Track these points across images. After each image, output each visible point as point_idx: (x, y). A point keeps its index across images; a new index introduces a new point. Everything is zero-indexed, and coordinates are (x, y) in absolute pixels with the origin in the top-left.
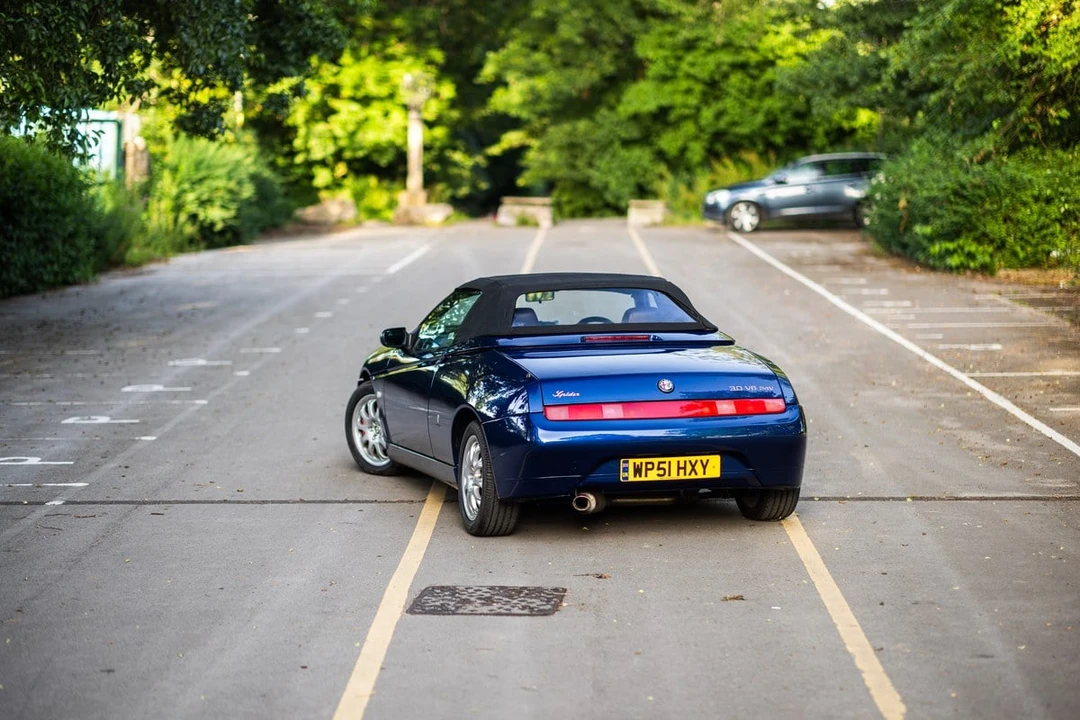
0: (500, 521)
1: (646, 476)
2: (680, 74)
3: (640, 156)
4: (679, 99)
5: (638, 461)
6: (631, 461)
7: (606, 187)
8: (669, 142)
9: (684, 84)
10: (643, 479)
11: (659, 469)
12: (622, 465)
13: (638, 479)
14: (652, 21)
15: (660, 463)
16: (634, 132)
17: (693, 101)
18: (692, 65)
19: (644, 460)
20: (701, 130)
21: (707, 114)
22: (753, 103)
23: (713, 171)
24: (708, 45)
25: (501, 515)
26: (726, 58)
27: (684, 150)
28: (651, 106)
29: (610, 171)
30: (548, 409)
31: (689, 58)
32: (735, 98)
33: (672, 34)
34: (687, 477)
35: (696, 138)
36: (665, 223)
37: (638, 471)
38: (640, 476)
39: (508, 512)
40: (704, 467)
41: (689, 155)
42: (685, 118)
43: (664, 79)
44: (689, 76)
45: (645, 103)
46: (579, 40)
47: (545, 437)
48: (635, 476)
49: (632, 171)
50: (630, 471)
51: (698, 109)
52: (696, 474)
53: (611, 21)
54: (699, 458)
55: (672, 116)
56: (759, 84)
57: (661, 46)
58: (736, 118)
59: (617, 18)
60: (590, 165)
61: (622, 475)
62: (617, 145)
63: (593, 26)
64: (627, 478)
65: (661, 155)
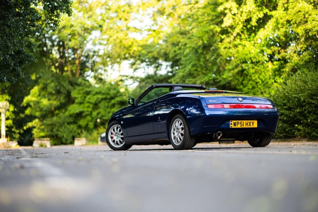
0: (189, 144)
1: (237, 126)
2: (85, 102)
3: (73, 127)
4: (85, 109)
5: (235, 121)
6: (233, 121)
7: (63, 137)
8: (82, 122)
9: (87, 105)
10: (236, 127)
11: (241, 124)
12: (230, 123)
13: (235, 127)
14: (76, 86)
15: (241, 122)
16: (71, 120)
17: (90, 109)
18: (89, 99)
19: (237, 121)
20: (93, 118)
21: (94, 114)
22: (108, 110)
23: (98, 130)
24: (94, 93)
25: (190, 141)
26: (100, 96)
27: (87, 125)
28: (77, 111)
29: (64, 132)
30: (208, 105)
31: (88, 97)
32: (103, 109)
33: (82, 90)
34: (248, 127)
35: (91, 121)
36: (86, 144)
37: (235, 124)
38: (235, 126)
39: (192, 140)
40: (253, 124)
41: (89, 126)
42: (87, 115)
43: (81, 103)
44: (88, 102)
45: (75, 111)
46: (54, 92)
47: (208, 113)
48: (234, 126)
49: (71, 132)
50: (232, 124)
51: (91, 112)
52: (251, 126)
53: (63, 86)
54: (251, 121)
55: (84, 114)
56: (110, 104)
57: (79, 93)
58: (103, 114)
59: (65, 85)
60: (58, 130)
61: (231, 126)
62: (66, 124)
63: (58, 87)
64: (232, 127)
65: (80, 127)
